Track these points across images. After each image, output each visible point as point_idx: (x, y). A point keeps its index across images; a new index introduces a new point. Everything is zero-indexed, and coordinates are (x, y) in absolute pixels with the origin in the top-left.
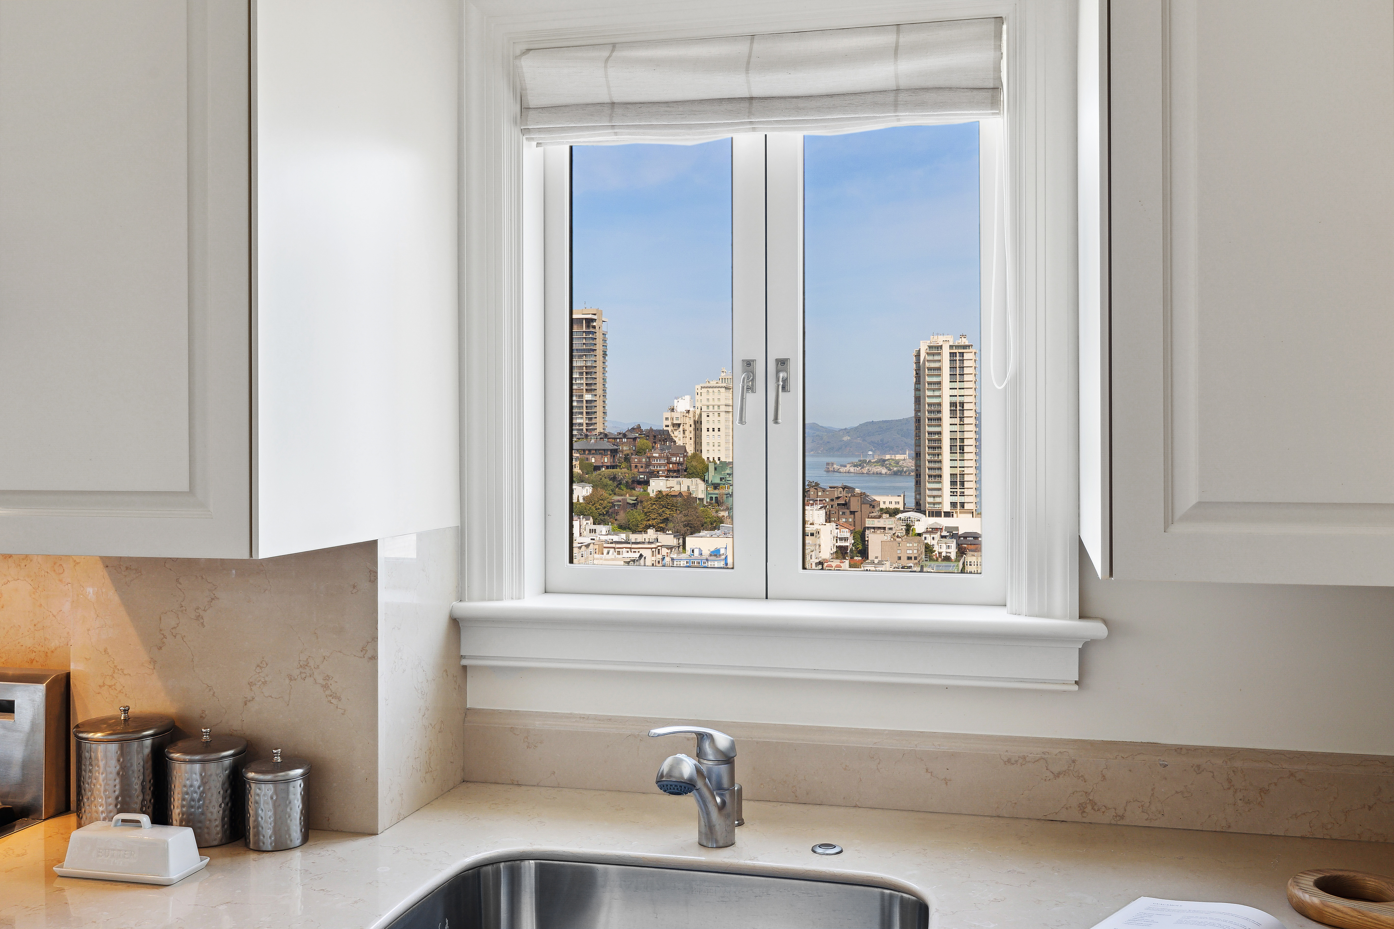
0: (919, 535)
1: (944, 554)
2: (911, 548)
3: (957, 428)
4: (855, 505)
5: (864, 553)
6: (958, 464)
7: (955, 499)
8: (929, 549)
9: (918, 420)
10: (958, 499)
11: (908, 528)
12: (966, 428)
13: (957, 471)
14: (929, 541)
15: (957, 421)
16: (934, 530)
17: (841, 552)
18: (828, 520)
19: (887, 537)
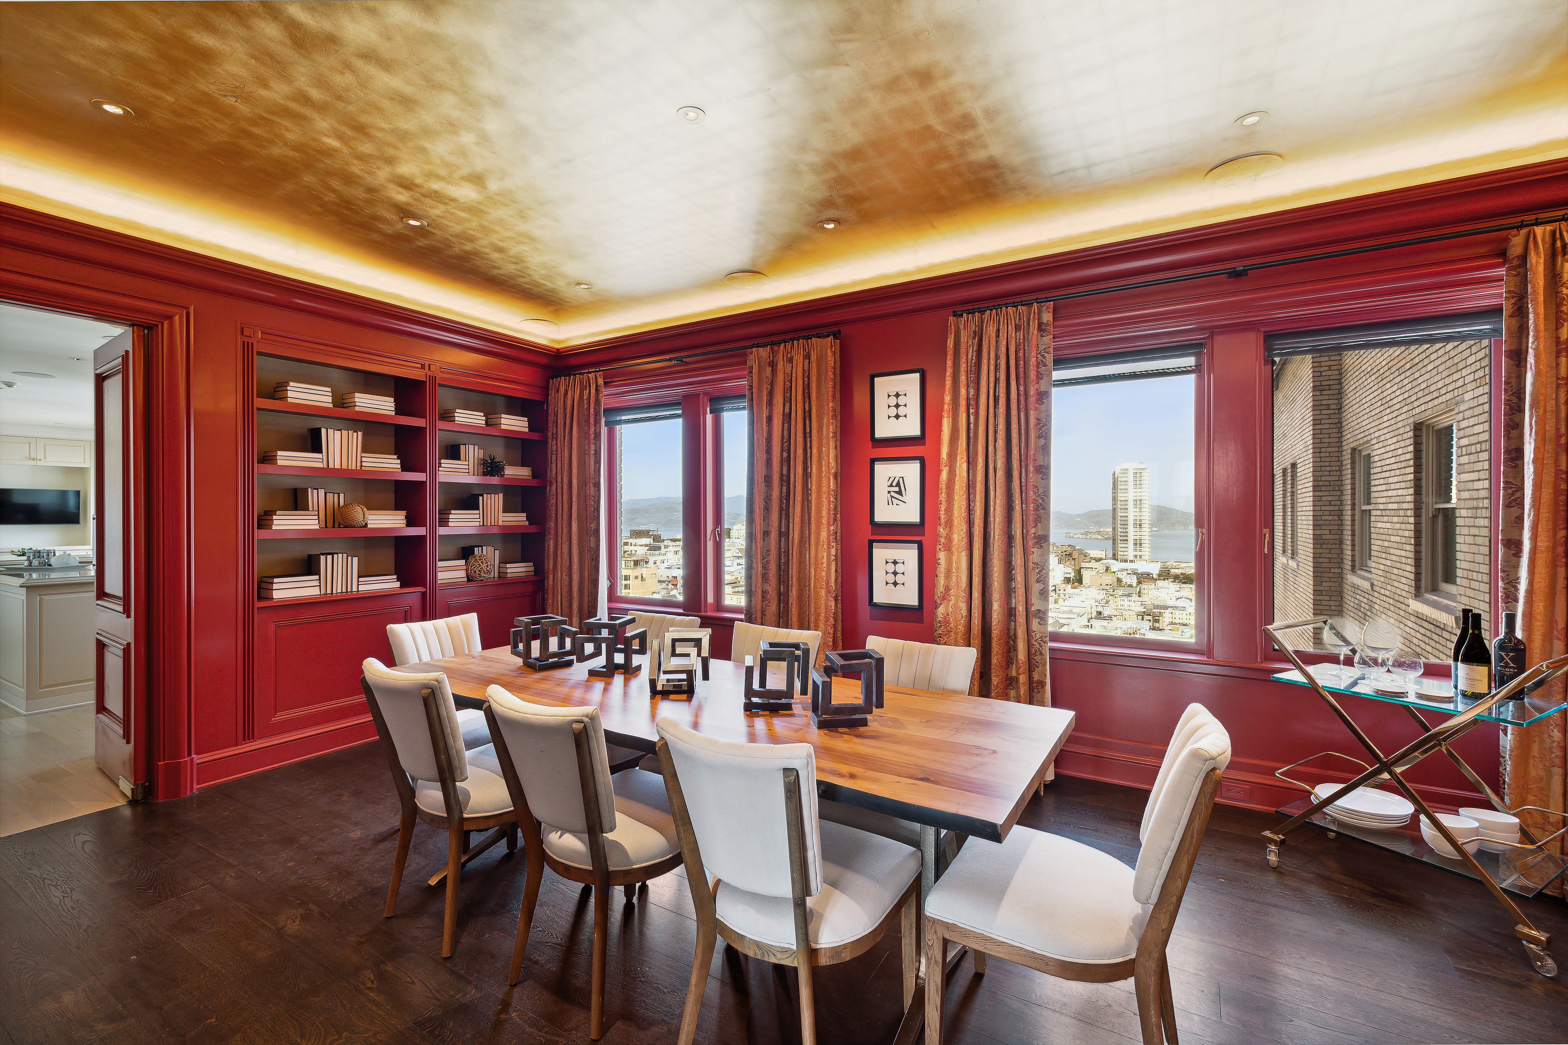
0: (1114, 572)
1: (1128, 583)
2: (1109, 579)
3: (1138, 514)
4: (1075, 555)
5: (1080, 581)
6: (1138, 533)
7: (1135, 553)
8: (1119, 581)
9: (1114, 510)
10: (1138, 553)
11: (1107, 569)
12: (1143, 514)
13: (1138, 538)
14: (1120, 576)
15: (1138, 510)
16: (1123, 570)
17: (1067, 580)
18: (1060, 562)
19: (1094, 573)
